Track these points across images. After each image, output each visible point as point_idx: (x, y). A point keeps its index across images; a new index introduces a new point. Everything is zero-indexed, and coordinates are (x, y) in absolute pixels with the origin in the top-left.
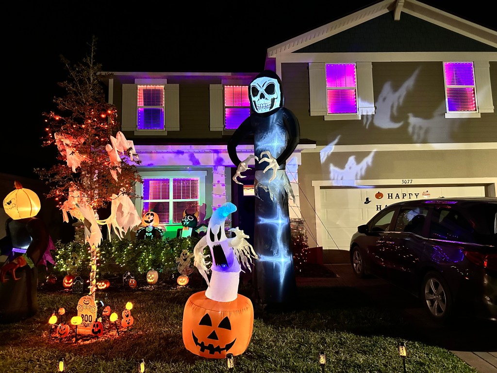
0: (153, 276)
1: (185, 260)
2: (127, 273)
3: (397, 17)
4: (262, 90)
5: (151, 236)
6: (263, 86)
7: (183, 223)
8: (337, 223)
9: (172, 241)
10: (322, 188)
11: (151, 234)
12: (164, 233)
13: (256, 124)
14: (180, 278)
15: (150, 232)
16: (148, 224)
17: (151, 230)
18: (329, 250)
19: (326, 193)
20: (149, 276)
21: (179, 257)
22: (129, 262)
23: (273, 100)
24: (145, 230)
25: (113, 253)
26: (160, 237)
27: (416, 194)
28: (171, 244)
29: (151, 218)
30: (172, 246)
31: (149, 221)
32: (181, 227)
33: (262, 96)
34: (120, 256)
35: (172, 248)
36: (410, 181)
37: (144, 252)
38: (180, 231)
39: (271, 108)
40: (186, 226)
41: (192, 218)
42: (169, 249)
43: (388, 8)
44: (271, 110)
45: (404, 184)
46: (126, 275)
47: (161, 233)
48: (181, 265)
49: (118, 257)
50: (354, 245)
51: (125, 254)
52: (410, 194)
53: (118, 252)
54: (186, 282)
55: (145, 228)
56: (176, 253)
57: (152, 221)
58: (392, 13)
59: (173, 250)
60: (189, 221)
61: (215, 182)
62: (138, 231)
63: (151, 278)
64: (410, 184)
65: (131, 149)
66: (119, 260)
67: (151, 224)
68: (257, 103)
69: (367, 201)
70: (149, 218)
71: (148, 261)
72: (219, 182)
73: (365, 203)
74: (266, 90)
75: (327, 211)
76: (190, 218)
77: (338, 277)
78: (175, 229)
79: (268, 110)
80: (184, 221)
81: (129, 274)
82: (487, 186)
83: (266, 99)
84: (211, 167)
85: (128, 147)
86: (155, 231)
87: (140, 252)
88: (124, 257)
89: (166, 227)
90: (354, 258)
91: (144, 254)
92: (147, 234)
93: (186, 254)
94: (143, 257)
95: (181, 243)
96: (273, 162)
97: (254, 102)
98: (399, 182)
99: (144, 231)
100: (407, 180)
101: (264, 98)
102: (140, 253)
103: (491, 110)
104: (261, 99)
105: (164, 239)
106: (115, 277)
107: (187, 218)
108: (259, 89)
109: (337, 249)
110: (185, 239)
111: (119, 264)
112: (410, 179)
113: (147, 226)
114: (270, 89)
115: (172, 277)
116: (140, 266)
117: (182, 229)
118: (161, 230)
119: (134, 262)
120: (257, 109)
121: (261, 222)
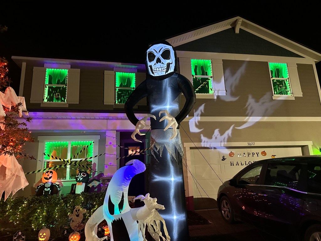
0: (45, 234)
1: (78, 216)
2: (18, 232)
3: (237, 31)
4: (158, 55)
5: (49, 190)
6: (159, 52)
7: (77, 180)
8: (203, 176)
9: (66, 197)
10: (191, 148)
11: (49, 189)
12: (61, 187)
13: (152, 86)
14: (72, 236)
15: (48, 188)
16: (47, 181)
17: (49, 186)
18: (198, 198)
19: (194, 152)
20: (41, 234)
21: (72, 213)
22: (23, 219)
23: (168, 65)
24: (44, 185)
25: (7, 211)
26: (57, 192)
27: (257, 153)
28: (65, 201)
29: (50, 175)
30: (66, 202)
31: (48, 178)
32: (75, 183)
33: (159, 61)
34: (14, 214)
35: (66, 204)
36: (253, 144)
37: (38, 209)
38: (73, 186)
39: (167, 71)
40: (79, 181)
41: (85, 175)
42: (63, 205)
43: (231, 25)
44: (167, 73)
45: (249, 146)
46: (16, 234)
47: (59, 188)
48: (73, 221)
49: (12, 215)
50: (221, 195)
51: (20, 212)
52: (253, 153)
53: (13, 210)
54: (77, 239)
55: (45, 184)
56: (69, 209)
57: (50, 178)
58: (234, 28)
59: (67, 206)
60: (82, 177)
61: (107, 143)
62: (38, 187)
63: (42, 236)
64: (253, 145)
65: (20, 104)
66: (13, 218)
67: (50, 180)
68: (153, 67)
69: (224, 159)
70: (48, 175)
71: (42, 218)
72: (110, 143)
73: (222, 160)
74: (162, 55)
75: (195, 166)
76: (83, 174)
77: (210, 224)
78: (70, 184)
79: (164, 74)
80: (78, 178)
81: (20, 233)
82: (302, 147)
83: (162, 63)
84: (104, 131)
85: (17, 103)
86: (53, 186)
87: (34, 209)
88: (18, 215)
89: (62, 183)
90: (222, 206)
91: (39, 211)
92: (45, 189)
93: (79, 210)
94: (38, 214)
95: (74, 199)
96: (172, 120)
97: (151, 66)
98: (245, 144)
99: (43, 187)
100: (251, 143)
101: (160, 62)
102: (34, 211)
103: (300, 95)
104: (157, 63)
105: (60, 193)
106: (8, 235)
107: (80, 175)
108: (155, 54)
109: (207, 197)
110: (79, 195)
111: (13, 222)
112: (253, 142)
113: (47, 183)
114: (166, 55)
115: (64, 232)
116: (34, 223)
117: (76, 184)
118: (58, 185)
119: (28, 219)
120: (153, 73)
121: (156, 180)
